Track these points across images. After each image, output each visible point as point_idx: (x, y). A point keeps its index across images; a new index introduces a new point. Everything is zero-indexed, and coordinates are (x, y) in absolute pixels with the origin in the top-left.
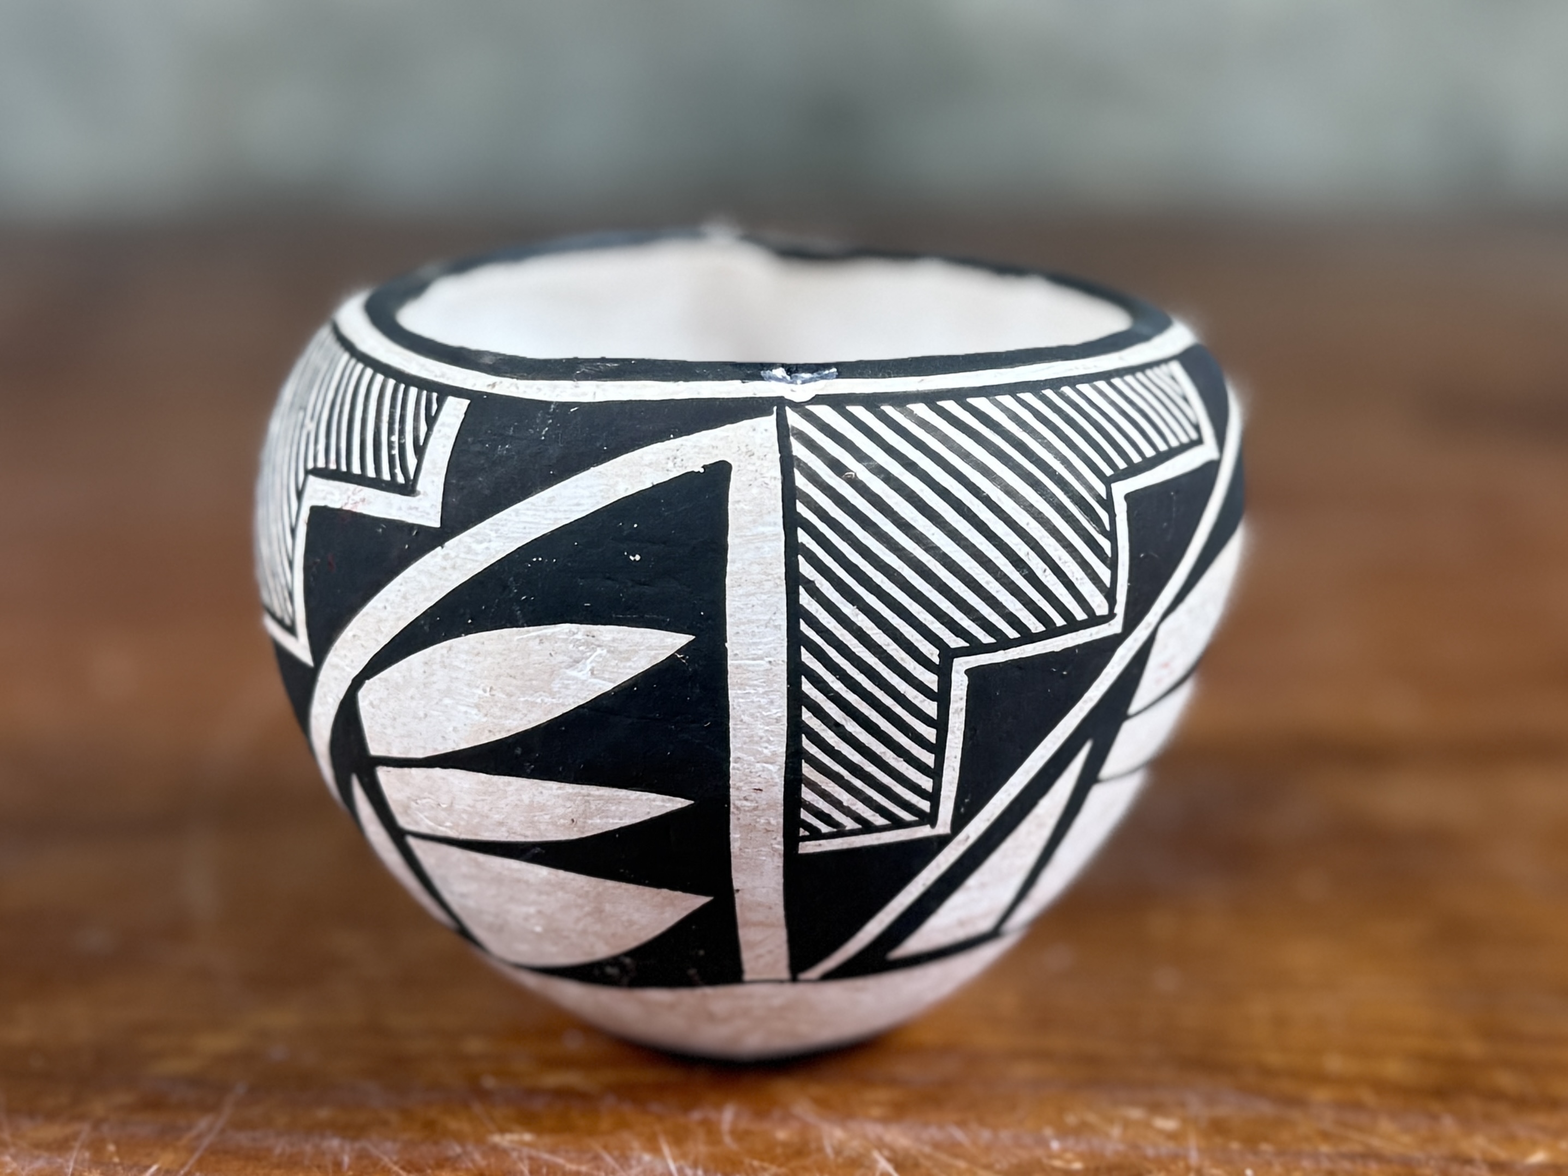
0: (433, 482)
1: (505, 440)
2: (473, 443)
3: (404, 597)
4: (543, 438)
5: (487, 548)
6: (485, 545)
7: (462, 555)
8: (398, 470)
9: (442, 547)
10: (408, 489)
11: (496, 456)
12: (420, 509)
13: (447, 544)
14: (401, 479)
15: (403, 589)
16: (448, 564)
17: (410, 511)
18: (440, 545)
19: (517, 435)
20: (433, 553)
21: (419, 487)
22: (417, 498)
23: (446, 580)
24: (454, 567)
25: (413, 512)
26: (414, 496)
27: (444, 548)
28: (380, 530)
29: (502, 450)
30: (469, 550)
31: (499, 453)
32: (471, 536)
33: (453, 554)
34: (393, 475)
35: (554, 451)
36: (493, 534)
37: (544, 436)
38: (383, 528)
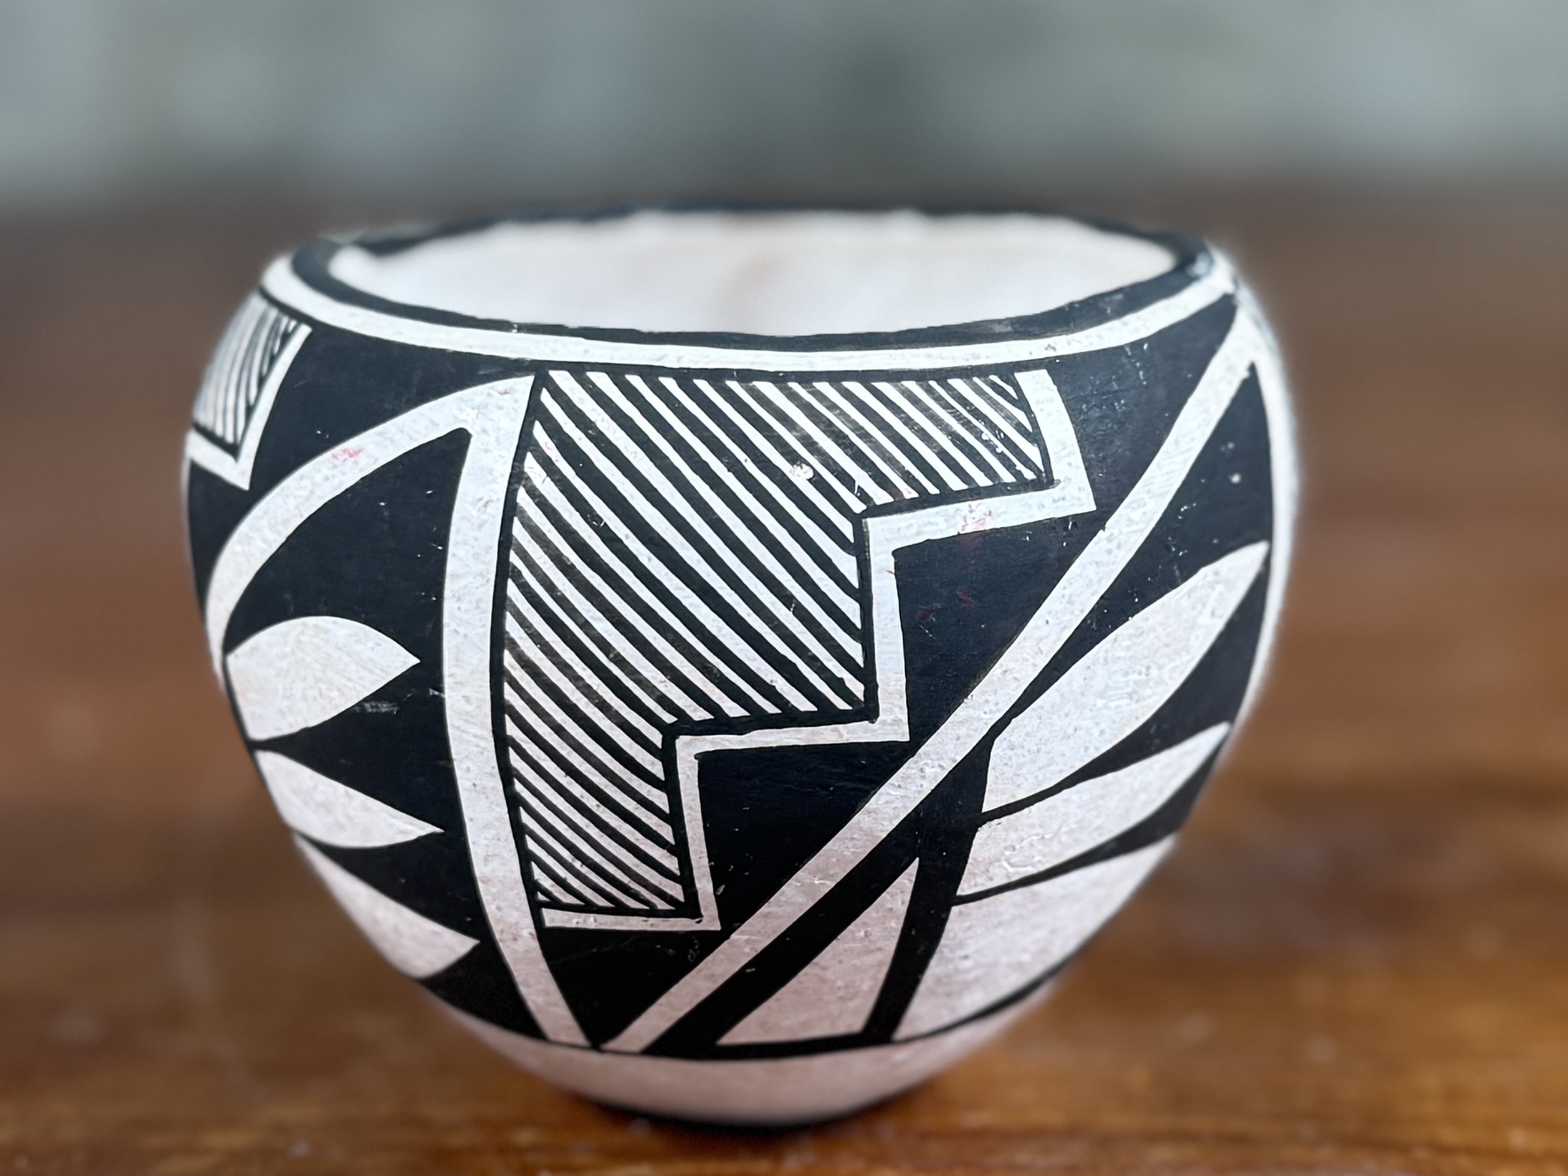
0: (1070, 464)
1: (1116, 396)
2: (1089, 409)
3: (1070, 602)
4: (1145, 383)
5: (1145, 513)
6: (1142, 510)
7: (1125, 530)
8: (1020, 466)
9: (1104, 530)
10: (1045, 481)
11: (1119, 414)
12: (1068, 498)
13: (1108, 524)
14: (1029, 475)
15: (1067, 592)
16: (1113, 545)
17: (1058, 504)
18: (1101, 529)
19: (1122, 388)
20: (1095, 539)
21: (1056, 477)
22: (1060, 486)
23: (1114, 563)
24: (1119, 546)
25: (1061, 503)
26: (1053, 488)
27: (1106, 530)
28: (1028, 538)
29: (1120, 406)
30: (1130, 521)
31: (1119, 411)
32: (1127, 507)
33: (1116, 532)
34: (1018, 474)
35: (1160, 392)
36: (1146, 497)
37: (1144, 380)
38: (1029, 535)
